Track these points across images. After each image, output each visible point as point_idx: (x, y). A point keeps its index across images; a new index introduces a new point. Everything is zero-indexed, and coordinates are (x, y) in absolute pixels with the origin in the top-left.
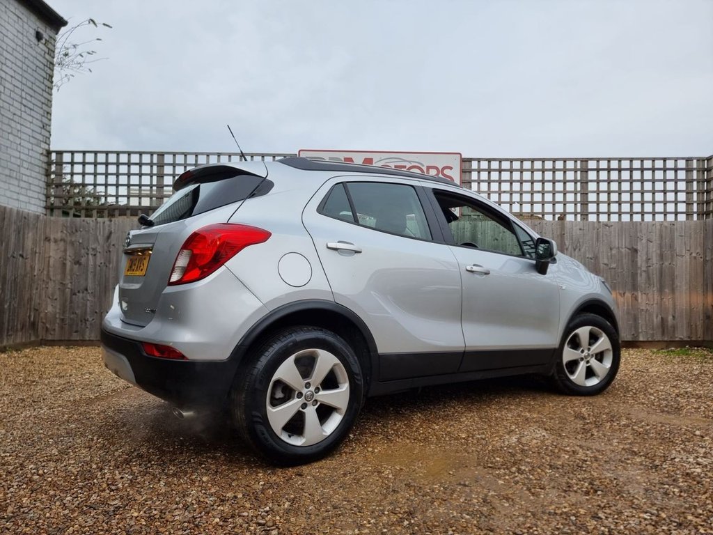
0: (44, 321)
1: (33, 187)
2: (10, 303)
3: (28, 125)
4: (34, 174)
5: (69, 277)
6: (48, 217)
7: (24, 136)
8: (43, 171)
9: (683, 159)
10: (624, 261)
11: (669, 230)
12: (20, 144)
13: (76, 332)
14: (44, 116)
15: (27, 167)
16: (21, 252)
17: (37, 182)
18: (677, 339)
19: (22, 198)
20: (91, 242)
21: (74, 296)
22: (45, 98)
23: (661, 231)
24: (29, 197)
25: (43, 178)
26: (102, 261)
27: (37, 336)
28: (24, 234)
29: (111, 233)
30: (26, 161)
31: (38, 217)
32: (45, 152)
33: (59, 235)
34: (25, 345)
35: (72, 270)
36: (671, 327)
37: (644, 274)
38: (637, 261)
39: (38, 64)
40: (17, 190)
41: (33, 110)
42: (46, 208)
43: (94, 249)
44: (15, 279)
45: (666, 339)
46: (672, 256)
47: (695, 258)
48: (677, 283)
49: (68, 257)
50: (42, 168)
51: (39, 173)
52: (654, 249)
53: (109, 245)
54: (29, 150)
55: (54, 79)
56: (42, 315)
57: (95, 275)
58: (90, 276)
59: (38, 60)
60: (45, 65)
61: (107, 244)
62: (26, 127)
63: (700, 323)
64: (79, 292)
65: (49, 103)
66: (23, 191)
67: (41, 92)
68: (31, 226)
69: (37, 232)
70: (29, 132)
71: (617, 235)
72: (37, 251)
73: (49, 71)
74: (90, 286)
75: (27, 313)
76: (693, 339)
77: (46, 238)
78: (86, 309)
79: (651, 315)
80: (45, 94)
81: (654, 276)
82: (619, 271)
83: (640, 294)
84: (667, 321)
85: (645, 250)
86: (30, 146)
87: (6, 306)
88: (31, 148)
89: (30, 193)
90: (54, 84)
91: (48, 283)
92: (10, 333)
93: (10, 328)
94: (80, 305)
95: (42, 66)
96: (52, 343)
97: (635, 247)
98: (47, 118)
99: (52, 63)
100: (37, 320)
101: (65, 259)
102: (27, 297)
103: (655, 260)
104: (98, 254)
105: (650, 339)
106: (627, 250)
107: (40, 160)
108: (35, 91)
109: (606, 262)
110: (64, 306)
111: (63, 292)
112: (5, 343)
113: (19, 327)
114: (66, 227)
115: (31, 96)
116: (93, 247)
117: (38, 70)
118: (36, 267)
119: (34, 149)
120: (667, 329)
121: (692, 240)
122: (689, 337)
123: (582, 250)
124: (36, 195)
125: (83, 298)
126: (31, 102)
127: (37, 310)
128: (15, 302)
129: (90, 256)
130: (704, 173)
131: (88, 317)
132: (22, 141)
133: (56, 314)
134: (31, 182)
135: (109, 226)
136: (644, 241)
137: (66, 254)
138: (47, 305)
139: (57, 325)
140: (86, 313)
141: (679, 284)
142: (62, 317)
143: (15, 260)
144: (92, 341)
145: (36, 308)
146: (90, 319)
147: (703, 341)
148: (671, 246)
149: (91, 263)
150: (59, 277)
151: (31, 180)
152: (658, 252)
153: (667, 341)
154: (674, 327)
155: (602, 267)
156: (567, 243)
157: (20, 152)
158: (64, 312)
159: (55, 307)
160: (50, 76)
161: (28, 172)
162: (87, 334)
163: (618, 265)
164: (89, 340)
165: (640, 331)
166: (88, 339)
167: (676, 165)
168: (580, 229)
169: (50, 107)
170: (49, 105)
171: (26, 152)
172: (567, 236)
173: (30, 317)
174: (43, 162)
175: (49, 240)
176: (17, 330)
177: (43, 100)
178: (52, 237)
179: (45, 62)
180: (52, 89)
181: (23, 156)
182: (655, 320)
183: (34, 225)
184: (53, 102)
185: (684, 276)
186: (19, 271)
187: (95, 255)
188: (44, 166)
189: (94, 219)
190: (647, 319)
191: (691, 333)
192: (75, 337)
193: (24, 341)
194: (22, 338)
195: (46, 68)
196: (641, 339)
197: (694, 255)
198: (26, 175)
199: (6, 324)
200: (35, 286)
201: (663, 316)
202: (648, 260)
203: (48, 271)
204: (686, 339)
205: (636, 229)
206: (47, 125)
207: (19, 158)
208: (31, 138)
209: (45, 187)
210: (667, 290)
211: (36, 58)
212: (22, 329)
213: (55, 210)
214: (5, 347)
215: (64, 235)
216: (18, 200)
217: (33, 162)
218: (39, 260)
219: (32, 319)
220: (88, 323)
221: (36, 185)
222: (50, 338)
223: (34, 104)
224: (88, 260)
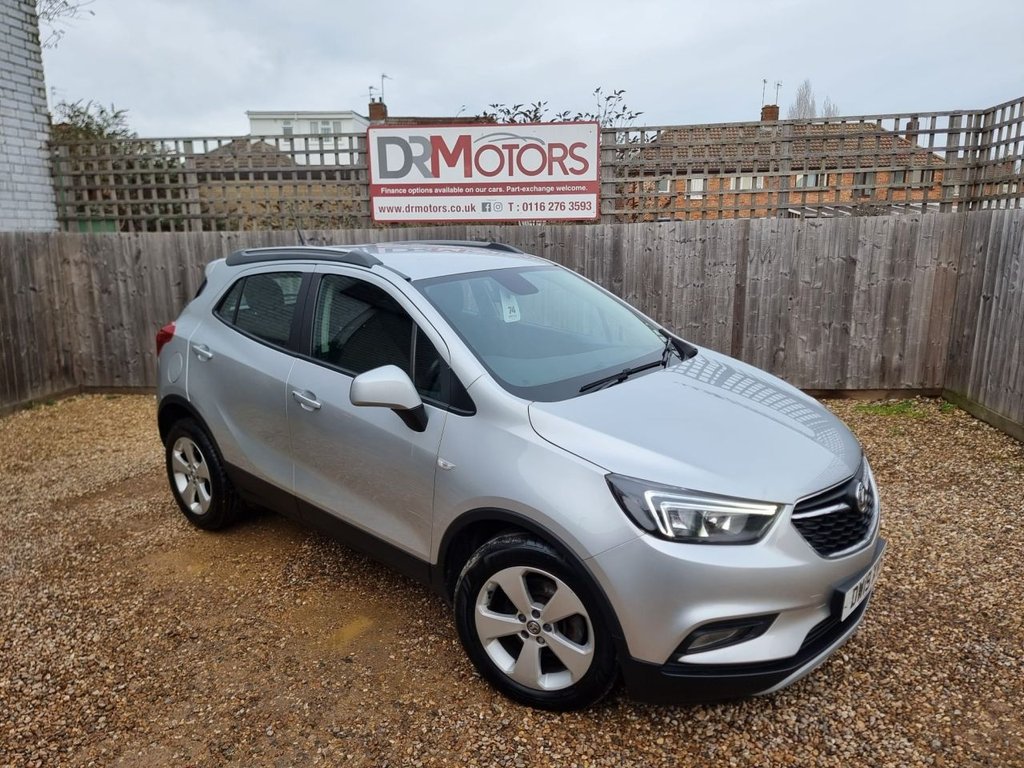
0: (79, 363)
1: (35, 197)
2: (28, 349)
3: (13, 113)
4: (33, 179)
5: (98, 310)
6: (63, 232)
7: (9, 131)
8: (46, 172)
9: (945, 114)
10: (835, 276)
11: (908, 227)
12: (5, 143)
13: (118, 376)
14: (34, 95)
15: (20, 171)
16: (31, 285)
17: (38, 188)
18: (903, 387)
19: (20, 213)
20: (118, 266)
21: (109, 334)
22: (32, 69)
23: (895, 230)
24: (32, 210)
25: (48, 180)
26: (135, 289)
27: (74, 382)
28: (31, 261)
29: (139, 252)
30: (18, 164)
31: (46, 236)
32: (44, 145)
33: (78, 256)
34: (58, 396)
35: (101, 299)
36: (895, 370)
37: (862, 296)
38: (853, 278)
39: (11, 22)
40: (12, 205)
41: (16, 91)
42: (58, 219)
43: (123, 274)
44: (29, 320)
45: (886, 387)
46: (910, 268)
47: (945, 270)
48: (913, 308)
49: (95, 285)
50: (44, 167)
51: (40, 175)
52: (882, 258)
53: (139, 269)
54: (20, 147)
55: (40, 38)
56: (76, 356)
57: (129, 307)
58: (124, 308)
59: (11, 17)
60: (23, 22)
61: (137, 267)
62: (11, 117)
63: (940, 365)
64: (113, 328)
65: (39, 74)
66: (22, 205)
67: (23, 62)
68: (40, 248)
69: (49, 255)
70: (16, 123)
71: (827, 238)
72: (55, 278)
73: (31, 29)
74: (126, 320)
75: (53, 357)
76: (927, 386)
77: (65, 260)
78: (125, 349)
79: (867, 354)
80: (31, 64)
81: (879, 298)
82: (827, 291)
83: (853, 324)
84: (891, 362)
85: (868, 260)
86: (20, 142)
87: (23, 354)
88: (22, 144)
89: (32, 205)
90: (42, 45)
91: (76, 317)
92: (34, 384)
93: (34, 378)
94: (118, 344)
95: (19, 24)
96: (92, 390)
97: (854, 256)
98: (39, 96)
99: (34, 16)
100: (70, 363)
101: (91, 287)
102: (50, 337)
103: (881, 275)
104: (129, 280)
105: (862, 387)
106: (841, 260)
107: (38, 158)
108: (14, 64)
109: (807, 279)
110: (99, 347)
111: (95, 327)
112: (30, 397)
113: (46, 375)
114: (86, 246)
115: (10, 72)
116: (121, 270)
117: (13, 31)
118: (57, 299)
119: (27, 145)
120: (890, 372)
121: (943, 244)
122: (922, 384)
123: (774, 262)
124: (41, 206)
125: (119, 335)
126: (11, 80)
127: (67, 351)
128: (35, 347)
129: (121, 284)
130: (977, 136)
131: (129, 359)
132: (8, 138)
133: (91, 356)
134: (30, 190)
135: (136, 243)
136: (868, 246)
137: (90, 281)
138: (79, 345)
139: (95, 368)
140: (125, 353)
141: (914, 309)
142: (99, 359)
143: (24, 296)
144: (138, 387)
145: (66, 348)
146: (132, 362)
147: (943, 389)
148: (909, 254)
149: (122, 291)
150: (88, 309)
151: (30, 188)
152: (888, 262)
153: (886, 390)
154: (900, 370)
155: (801, 287)
156: (752, 252)
157: (7, 154)
158: (100, 354)
159: (89, 347)
160: (33, 35)
161: (24, 178)
162: (131, 379)
163: (824, 285)
164: (135, 387)
165: (849, 376)
166: (132, 385)
167: (933, 124)
168: (773, 231)
169: (42, 79)
170: (40, 77)
171: (16, 151)
172: (753, 241)
173: (59, 361)
174: (43, 159)
175: (68, 263)
176: (44, 381)
177: (29, 73)
178: (71, 259)
179: (21, 16)
180: (40, 53)
181: (12, 159)
182: (873, 360)
183: (44, 246)
184: (45, 72)
185: (924, 297)
186: (33, 307)
187: (125, 281)
188: (47, 164)
189: (116, 233)
190: (861, 359)
191: (926, 378)
192: (118, 382)
193: (56, 390)
194: (53, 389)
195: (26, 26)
196: (849, 387)
197: (944, 265)
198: (22, 183)
199: (28, 376)
200: (59, 322)
201: (885, 355)
202: (871, 274)
203: (74, 304)
204: (916, 386)
205: (858, 230)
206: (41, 106)
207: (8, 162)
208: (20, 131)
209: (53, 192)
210: (895, 319)
211: (7, 14)
212: (51, 377)
213: (70, 223)
214: (30, 402)
215: (85, 256)
216: (16, 218)
217: (28, 162)
218: (59, 290)
219: (63, 363)
220: (130, 366)
221: (38, 193)
222: (89, 384)
223: (16, 83)
224: (117, 286)
